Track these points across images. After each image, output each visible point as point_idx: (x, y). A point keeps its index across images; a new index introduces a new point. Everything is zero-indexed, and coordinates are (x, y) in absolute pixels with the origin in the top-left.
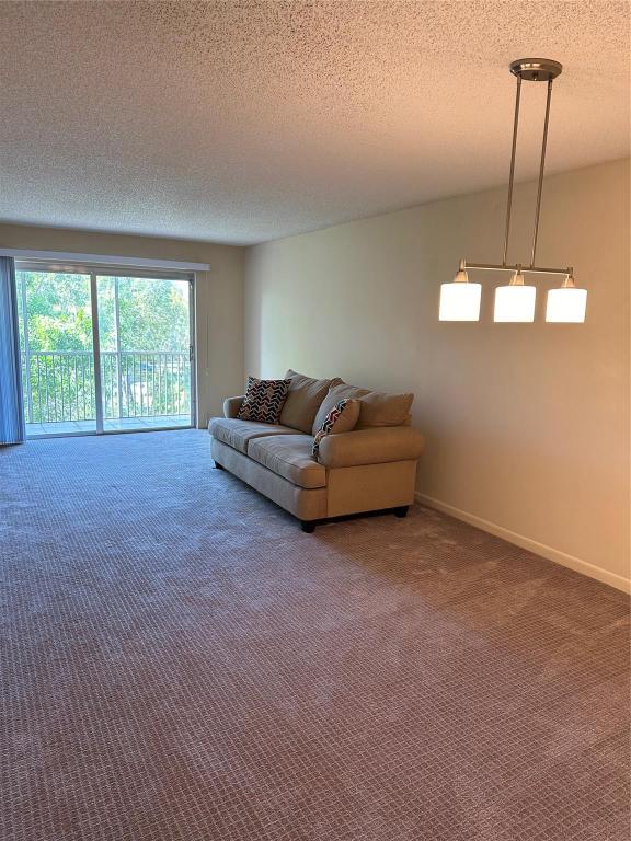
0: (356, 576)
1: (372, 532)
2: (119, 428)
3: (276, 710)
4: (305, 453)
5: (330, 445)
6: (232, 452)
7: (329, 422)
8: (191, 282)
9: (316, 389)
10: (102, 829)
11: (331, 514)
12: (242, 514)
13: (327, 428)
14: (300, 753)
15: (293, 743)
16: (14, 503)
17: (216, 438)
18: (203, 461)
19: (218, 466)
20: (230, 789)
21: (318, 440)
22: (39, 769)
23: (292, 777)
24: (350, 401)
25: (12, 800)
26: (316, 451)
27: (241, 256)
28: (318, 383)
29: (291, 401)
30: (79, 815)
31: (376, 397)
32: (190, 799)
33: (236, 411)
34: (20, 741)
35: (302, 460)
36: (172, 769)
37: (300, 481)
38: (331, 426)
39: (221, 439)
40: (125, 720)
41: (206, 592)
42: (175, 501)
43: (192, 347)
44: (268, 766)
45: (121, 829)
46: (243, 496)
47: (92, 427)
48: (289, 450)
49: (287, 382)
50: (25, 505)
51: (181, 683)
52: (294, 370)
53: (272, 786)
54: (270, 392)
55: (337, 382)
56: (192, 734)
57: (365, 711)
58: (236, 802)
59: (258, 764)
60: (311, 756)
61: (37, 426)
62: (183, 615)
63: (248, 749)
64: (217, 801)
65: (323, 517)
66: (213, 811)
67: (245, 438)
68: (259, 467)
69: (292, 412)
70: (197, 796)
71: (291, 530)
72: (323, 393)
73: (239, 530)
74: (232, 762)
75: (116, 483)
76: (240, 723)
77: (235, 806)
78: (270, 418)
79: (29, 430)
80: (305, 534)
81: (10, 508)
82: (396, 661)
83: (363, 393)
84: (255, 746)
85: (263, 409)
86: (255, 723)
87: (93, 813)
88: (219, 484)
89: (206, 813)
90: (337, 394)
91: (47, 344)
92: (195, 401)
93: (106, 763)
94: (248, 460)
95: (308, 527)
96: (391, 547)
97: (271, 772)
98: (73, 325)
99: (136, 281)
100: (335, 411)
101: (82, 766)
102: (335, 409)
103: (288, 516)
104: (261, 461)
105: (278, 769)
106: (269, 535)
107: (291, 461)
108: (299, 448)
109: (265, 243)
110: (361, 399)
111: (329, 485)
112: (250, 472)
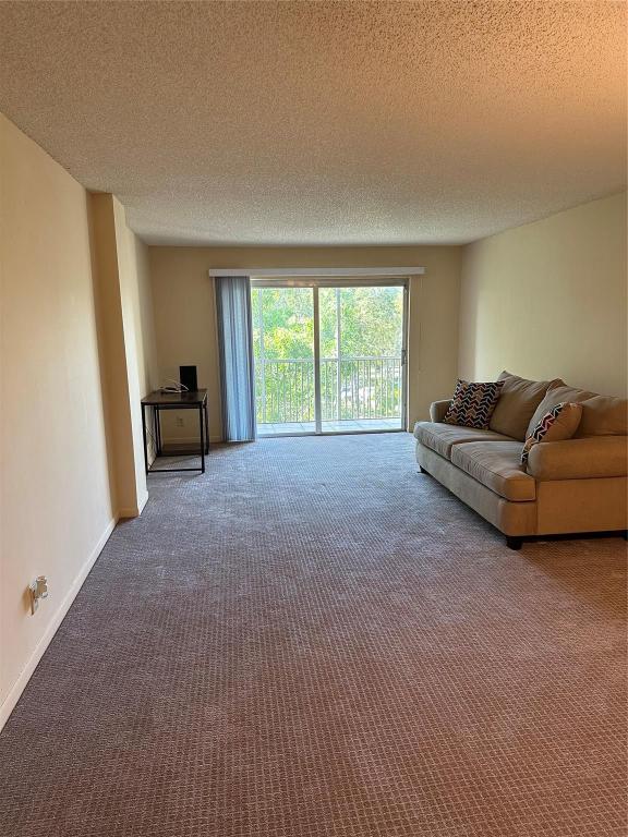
0: (566, 604)
1: (591, 555)
2: (338, 429)
3: (453, 735)
4: (513, 461)
5: (541, 456)
6: (436, 457)
7: (541, 429)
8: (406, 287)
9: (532, 392)
10: (266, 815)
11: (541, 532)
12: (443, 522)
13: (539, 437)
14: (473, 789)
15: (467, 776)
16: (240, 494)
17: (421, 441)
18: (409, 465)
19: (423, 471)
20: (392, 808)
21: (527, 448)
22: (222, 744)
23: (461, 813)
24: (567, 406)
25: (196, 766)
26: (525, 460)
27: (459, 255)
28: (534, 386)
29: (501, 405)
30: (249, 797)
31: (602, 401)
32: (351, 807)
33: (443, 414)
34: (212, 712)
35: (507, 469)
36: (339, 772)
37: (505, 492)
38: (544, 433)
39: (425, 442)
40: (302, 713)
41: (396, 598)
42: (376, 503)
43: (404, 351)
44: (436, 794)
45: (283, 821)
46: (445, 503)
47: (312, 428)
48: (496, 457)
49: (499, 385)
50: (248, 496)
51: (359, 687)
52: (509, 372)
53: (437, 817)
54: (478, 396)
55: (557, 383)
56: (363, 741)
57: (556, 759)
58: (397, 823)
59: (426, 790)
60: (485, 795)
61: (269, 426)
62: (370, 618)
63: (418, 770)
64: (379, 818)
65: (533, 534)
66: (373, 826)
67: (449, 443)
68: (462, 474)
69: (503, 418)
70: (359, 806)
71: (495, 544)
72: (540, 396)
73: (438, 538)
74: (398, 780)
75: (325, 481)
76: (413, 740)
77: (395, 828)
78: (479, 423)
79: (260, 430)
80: (509, 550)
81: (236, 498)
82: (603, 707)
83: (587, 396)
84: (425, 769)
85: (471, 413)
86: (428, 744)
87: (261, 798)
88: (422, 489)
89: (365, 827)
90: (555, 397)
91: (282, 353)
92: (406, 405)
93: (280, 751)
94: (450, 465)
95: (515, 543)
96: (614, 575)
97: (439, 801)
98: (305, 335)
99: (359, 290)
100: (549, 417)
101: (258, 749)
102: (548, 414)
103: (491, 529)
104: (464, 468)
105: (447, 800)
106: (468, 547)
107: (496, 470)
108: (506, 456)
109: (484, 239)
110: (584, 403)
111: (539, 499)
112: (453, 479)
